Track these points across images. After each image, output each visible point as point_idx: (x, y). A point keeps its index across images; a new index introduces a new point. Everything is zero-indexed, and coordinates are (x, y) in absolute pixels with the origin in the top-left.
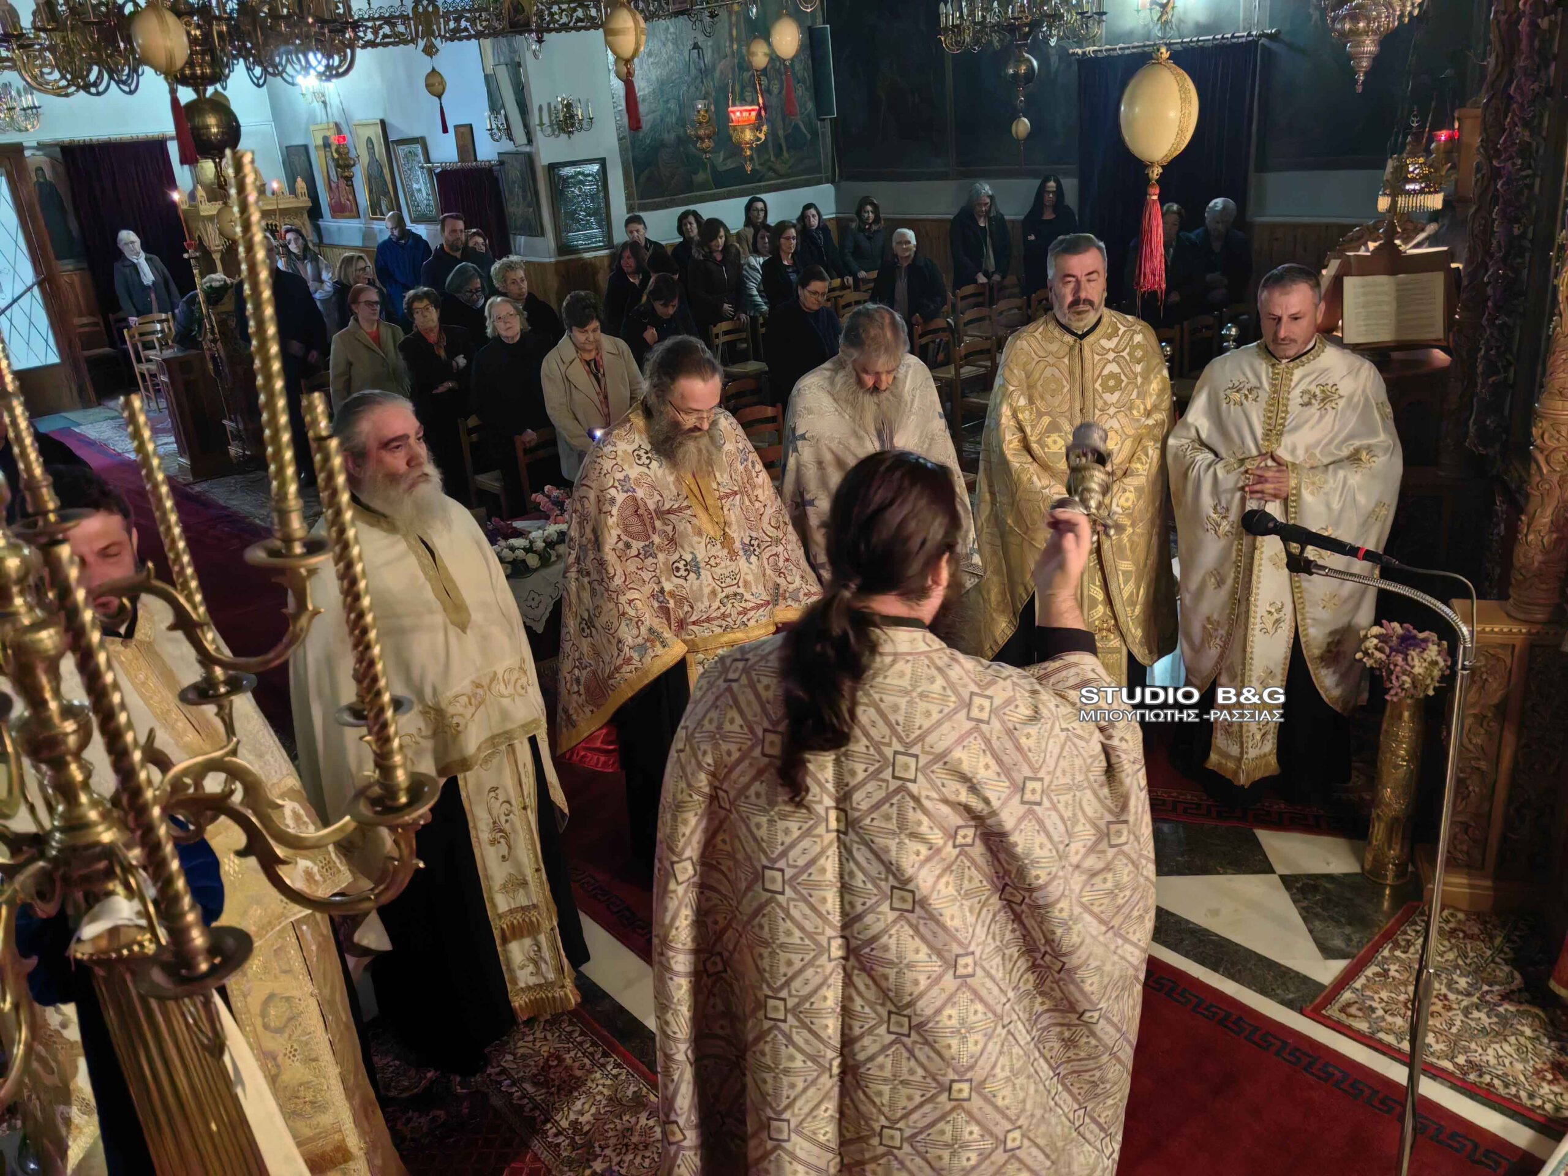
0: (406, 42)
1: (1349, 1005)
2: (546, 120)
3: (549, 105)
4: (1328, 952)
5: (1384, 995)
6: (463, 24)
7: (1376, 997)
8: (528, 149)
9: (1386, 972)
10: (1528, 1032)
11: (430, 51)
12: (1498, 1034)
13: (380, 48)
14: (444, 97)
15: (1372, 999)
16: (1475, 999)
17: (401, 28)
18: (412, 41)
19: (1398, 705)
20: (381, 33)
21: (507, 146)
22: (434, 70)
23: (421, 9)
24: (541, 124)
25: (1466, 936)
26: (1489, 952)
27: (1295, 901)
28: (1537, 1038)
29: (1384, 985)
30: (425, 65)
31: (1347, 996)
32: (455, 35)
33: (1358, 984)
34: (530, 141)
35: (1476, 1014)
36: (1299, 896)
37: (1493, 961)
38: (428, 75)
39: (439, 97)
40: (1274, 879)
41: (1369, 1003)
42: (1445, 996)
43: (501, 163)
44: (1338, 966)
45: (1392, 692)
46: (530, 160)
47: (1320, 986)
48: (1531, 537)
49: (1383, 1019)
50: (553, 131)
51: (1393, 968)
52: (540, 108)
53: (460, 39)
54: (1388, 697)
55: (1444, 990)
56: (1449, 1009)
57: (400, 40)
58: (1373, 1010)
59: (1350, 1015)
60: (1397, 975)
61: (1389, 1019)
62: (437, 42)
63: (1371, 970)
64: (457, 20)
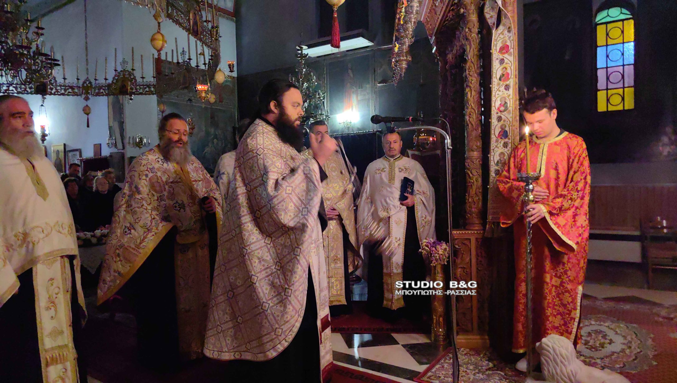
0: (78, 95)
1: (431, 376)
2: (131, 141)
3: (133, 137)
4: (421, 363)
5: (444, 372)
6: (102, 91)
7: (441, 373)
8: (122, 151)
9: (443, 367)
10: (497, 378)
11: (87, 99)
12: (486, 379)
13: (67, 96)
14: (90, 115)
15: (439, 374)
16: (477, 371)
17: (76, 90)
18: (80, 95)
19: (435, 267)
20: (68, 91)
21: (115, 150)
22: (87, 105)
23: (85, 85)
24: (129, 143)
25: (470, 355)
26: (479, 359)
27: (408, 351)
28: (501, 379)
29: (443, 370)
30: (84, 103)
31: (430, 374)
32: (98, 94)
33: (433, 370)
34: (124, 148)
35: (478, 375)
36: (409, 349)
37: (481, 360)
38: (84, 107)
39: (88, 114)
40: (399, 346)
41: (438, 375)
42: (466, 371)
43: (111, 156)
44: (424, 367)
45: (433, 262)
46: (123, 155)
47: (419, 373)
48: (470, 200)
49: (444, 379)
50: (134, 146)
51: (446, 365)
52: (130, 137)
53: (99, 96)
54: (432, 265)
55: (465, 370)
56: (468, 374)
57: (75, 94)
58: (440, 377)
59: (432, 379)
60: (447, 367)
61: (446, 379)
62: (90, 97)
63: (437, 366)
64: (99, 89)
